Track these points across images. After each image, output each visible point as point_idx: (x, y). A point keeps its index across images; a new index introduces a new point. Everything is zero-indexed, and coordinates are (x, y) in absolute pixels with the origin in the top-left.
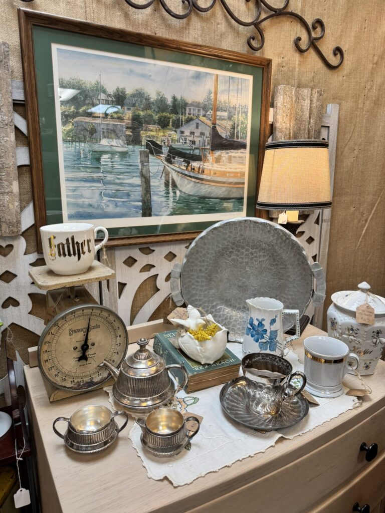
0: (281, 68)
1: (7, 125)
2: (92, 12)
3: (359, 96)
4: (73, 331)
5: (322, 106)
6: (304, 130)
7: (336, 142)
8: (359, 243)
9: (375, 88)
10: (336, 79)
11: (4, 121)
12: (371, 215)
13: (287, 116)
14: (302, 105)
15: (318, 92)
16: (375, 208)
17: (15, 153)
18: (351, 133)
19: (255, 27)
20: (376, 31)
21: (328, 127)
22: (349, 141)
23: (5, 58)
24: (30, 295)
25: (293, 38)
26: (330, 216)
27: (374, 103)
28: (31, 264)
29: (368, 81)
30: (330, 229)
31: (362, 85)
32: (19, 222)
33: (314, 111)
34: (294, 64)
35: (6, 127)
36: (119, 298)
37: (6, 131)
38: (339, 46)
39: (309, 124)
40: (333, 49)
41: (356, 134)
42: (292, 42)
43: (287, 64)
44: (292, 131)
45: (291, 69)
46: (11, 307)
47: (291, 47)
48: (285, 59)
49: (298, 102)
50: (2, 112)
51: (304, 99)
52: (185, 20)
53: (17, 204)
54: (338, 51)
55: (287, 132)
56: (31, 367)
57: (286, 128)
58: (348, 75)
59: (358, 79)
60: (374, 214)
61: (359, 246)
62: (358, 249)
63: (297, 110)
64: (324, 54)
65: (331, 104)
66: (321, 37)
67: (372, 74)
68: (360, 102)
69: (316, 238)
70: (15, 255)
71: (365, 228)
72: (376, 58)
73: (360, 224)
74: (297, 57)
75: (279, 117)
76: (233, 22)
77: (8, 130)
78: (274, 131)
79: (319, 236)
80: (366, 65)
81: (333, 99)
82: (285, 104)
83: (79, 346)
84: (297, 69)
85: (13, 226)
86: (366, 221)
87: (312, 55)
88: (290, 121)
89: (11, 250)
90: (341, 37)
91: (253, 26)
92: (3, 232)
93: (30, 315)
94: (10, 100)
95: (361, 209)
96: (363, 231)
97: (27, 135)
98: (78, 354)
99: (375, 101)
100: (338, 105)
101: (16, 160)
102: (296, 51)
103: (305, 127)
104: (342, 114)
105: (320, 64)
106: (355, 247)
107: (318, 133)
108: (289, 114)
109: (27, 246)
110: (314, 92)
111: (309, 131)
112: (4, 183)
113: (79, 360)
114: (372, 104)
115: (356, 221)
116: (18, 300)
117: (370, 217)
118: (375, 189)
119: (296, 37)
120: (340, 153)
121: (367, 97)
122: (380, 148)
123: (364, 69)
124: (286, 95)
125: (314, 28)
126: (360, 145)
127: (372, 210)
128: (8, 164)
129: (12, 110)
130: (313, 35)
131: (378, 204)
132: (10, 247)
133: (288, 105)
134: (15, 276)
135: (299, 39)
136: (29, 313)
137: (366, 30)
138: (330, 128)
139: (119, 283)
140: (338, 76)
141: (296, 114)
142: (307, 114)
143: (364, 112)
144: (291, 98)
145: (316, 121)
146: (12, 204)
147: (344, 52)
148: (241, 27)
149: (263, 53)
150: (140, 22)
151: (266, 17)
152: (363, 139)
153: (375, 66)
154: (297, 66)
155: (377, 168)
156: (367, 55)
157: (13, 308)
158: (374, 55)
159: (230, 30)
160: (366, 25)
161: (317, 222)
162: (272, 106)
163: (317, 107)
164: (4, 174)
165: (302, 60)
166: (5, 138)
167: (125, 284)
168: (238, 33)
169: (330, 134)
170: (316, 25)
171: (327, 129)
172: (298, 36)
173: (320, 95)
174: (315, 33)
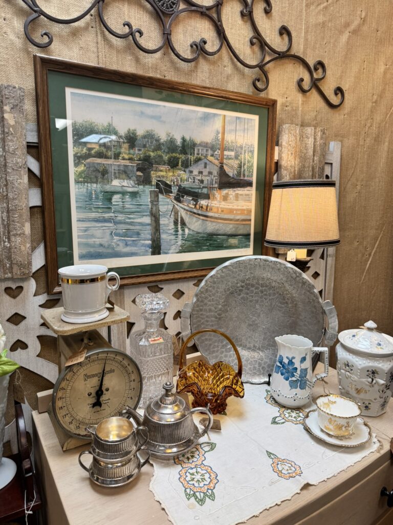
0: (285, 108)
1: (20, 167)
2: (104, 56)
3: (360, 133)
4: (87, 377)
5: (325, 144)
6: (309, 167)
7: (339, 178)
8: (363, 277)
9: (375, 126)
10: (337, 118)
11: (18, 163)
12: (375, 249)
13: (292, 154)
14: (306, 143)
15: (321, 131)
16: (378, 242)
17: (28, 195)
18: (353, 169)
19: (260, 69)
20: (374, 72)
21: (331, 164)
22: (351, 177)
23: (20, 103)
24: (38, 337)
25: (296, 79)
26: (335, 251)
27: (375, 140)
28: (40, 306)
29: (368, 119)
30: (335, 265)
31: (363, 122)
32: (30, 263)
33: (318, 148)
34: (297, 103)
35: (20, 169)
37: (20, 173)
38: (340, 86)
39: (313, 161)
40: (334, 89)
41: (358, 170)
42: (295, 83)
43: (290, 103)
44: (296, 169)
45: (294, 108)
46: (19, 349)
47: (294, 87)
48: (288, 99)
49: (302, 141)
50: (17, 154)
51: (307, 138)
52: (193, 64)
53: (28, 245)
54: (339, 91)
55: (292, 170)
56: (40, 413)
57: (291, 166)
58: (349, 114)
59: (359, 118)
60: (377, 248)
61: (364, 280)
62: (362, 283)
63: (302, 148)
64: (326, 94)
65: (333, 142)
66: (323, 78)
67: (372, 112)
68: (361, 139)
69: (322, 273)
70: (24, 297)
71: (369, 262)
72: (375, 97)
73: (364, 258)
74: (300, 97)
75: (284, 156)
76: (239, 64)
77: (22, 172)
78: (279, 169)
79: (324, 271)
80: (366, 104)
81: (335, 136)
82: (290, 143)
83: (93, 391)
84: (300, 109)
85: (24, 268)
86: (370, 255)
87: (314, 96)
88: (295, 159)
89: (21, 292)
90: (341, 77)
91: (258, 69)
92: (14, 274)
93: (38, 358)
94: (25, 143)
95: (365, 243)
96: (367, 264)
97: (39, 177)
98: (92, 400)
99: (375, 138)
100: (340, 143)
101: (28, 201)
102: (299, 91)
103: (309, 164)
104: (344, 151)
105: (322, 104)
106: (360, 281)
107: (323, 169)
108: (293, 153)
109: (37, 287)
110: (318, 131)
111: (313, 168)
112: (16, 225)
113: (93, 407)
114: (373, 141)
115: (360, 255)
116: (26, 342)
117: (374, 251)
118: (378, 224)
119: (299, 78)
120: (343, 189)
121: (367, 135)
122: (381, 183)
123: (364, 107)
124: (291, 133)
125: (316, 69)
126: (362, 180)
127: (375, 244)
128: (21, 206)
129: (26, 152)
130: (315, 76)
131: (381, 238)
132: (20, 288)
133: (293, 144)
134: (24, 318)
135: (302, 80)
136: (37, 356)
137: (365, 70)
138: (333, 165)
140: (339, 114)
141: (301, 152)
142: (311, 152)
143: (365, 149)
144: (295, 136)
145: (320, 158)
146: (24, 246)
147: (345, 92)
148: (246, 70)
149: (267, 94)
150: (150, 65)
151: (270, 59)
152: (364, 174)
153: (374, 104)
154: (300, 106)
155: (379, 202)
156: (366, 94)
157: (22, 351)
158: (373, 94)
159: (236, 72)
160: (365, 66)
161: (322, 257)
162: (277, 145)
163: (320, 145)
164: (17, 215)
165: (305, 99)
166: (19, 180)
167: (134, 324)
168: (243, 74)
169: (333, 170)
170: (318, 66)
171: (330, 166)
172: (301, 77)
173: (324, 133)
174: (317, 74)
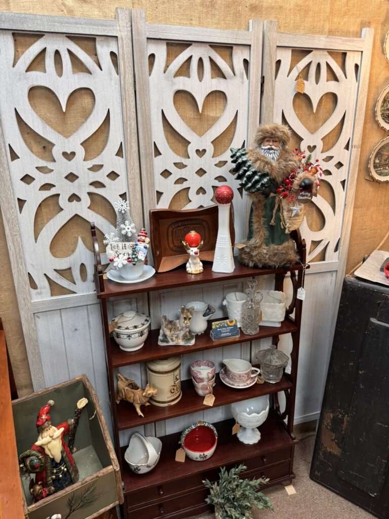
36: (157, 204)
139: (157, 191)
